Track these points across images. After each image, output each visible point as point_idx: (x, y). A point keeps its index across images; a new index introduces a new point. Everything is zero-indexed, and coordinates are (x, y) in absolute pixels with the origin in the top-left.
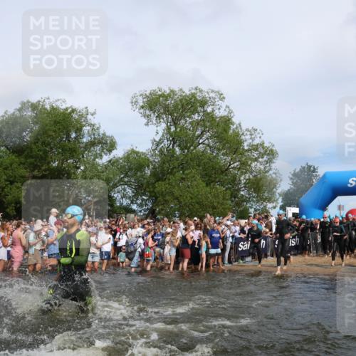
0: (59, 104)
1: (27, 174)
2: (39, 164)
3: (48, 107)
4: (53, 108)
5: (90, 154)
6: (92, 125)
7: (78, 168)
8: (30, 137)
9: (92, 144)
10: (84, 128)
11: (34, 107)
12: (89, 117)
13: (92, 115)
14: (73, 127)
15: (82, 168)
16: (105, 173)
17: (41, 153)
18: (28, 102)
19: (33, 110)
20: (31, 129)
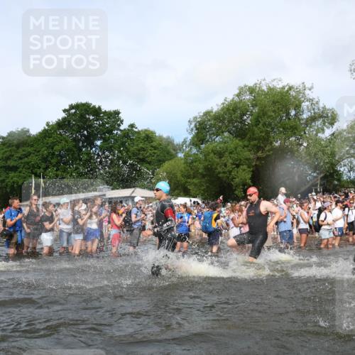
0: (275, 83)
1: (252, 156)
2: (262, 145)
3: (265, 88)
4: (270, 89)
5: (312, 130)
6: (311, 100)
7: (301, 145)
8: (251, 120)
9: (313, 119)
10: (303, 104)
11: (251, 90)
12: (307, 92)
13: (310, 90)
14: (292, 104)
15: (305, 144)
16: (329, 148)
17: (263, 134)
18: (246, 86)
19: (251, 93)
20: (251, 112)
